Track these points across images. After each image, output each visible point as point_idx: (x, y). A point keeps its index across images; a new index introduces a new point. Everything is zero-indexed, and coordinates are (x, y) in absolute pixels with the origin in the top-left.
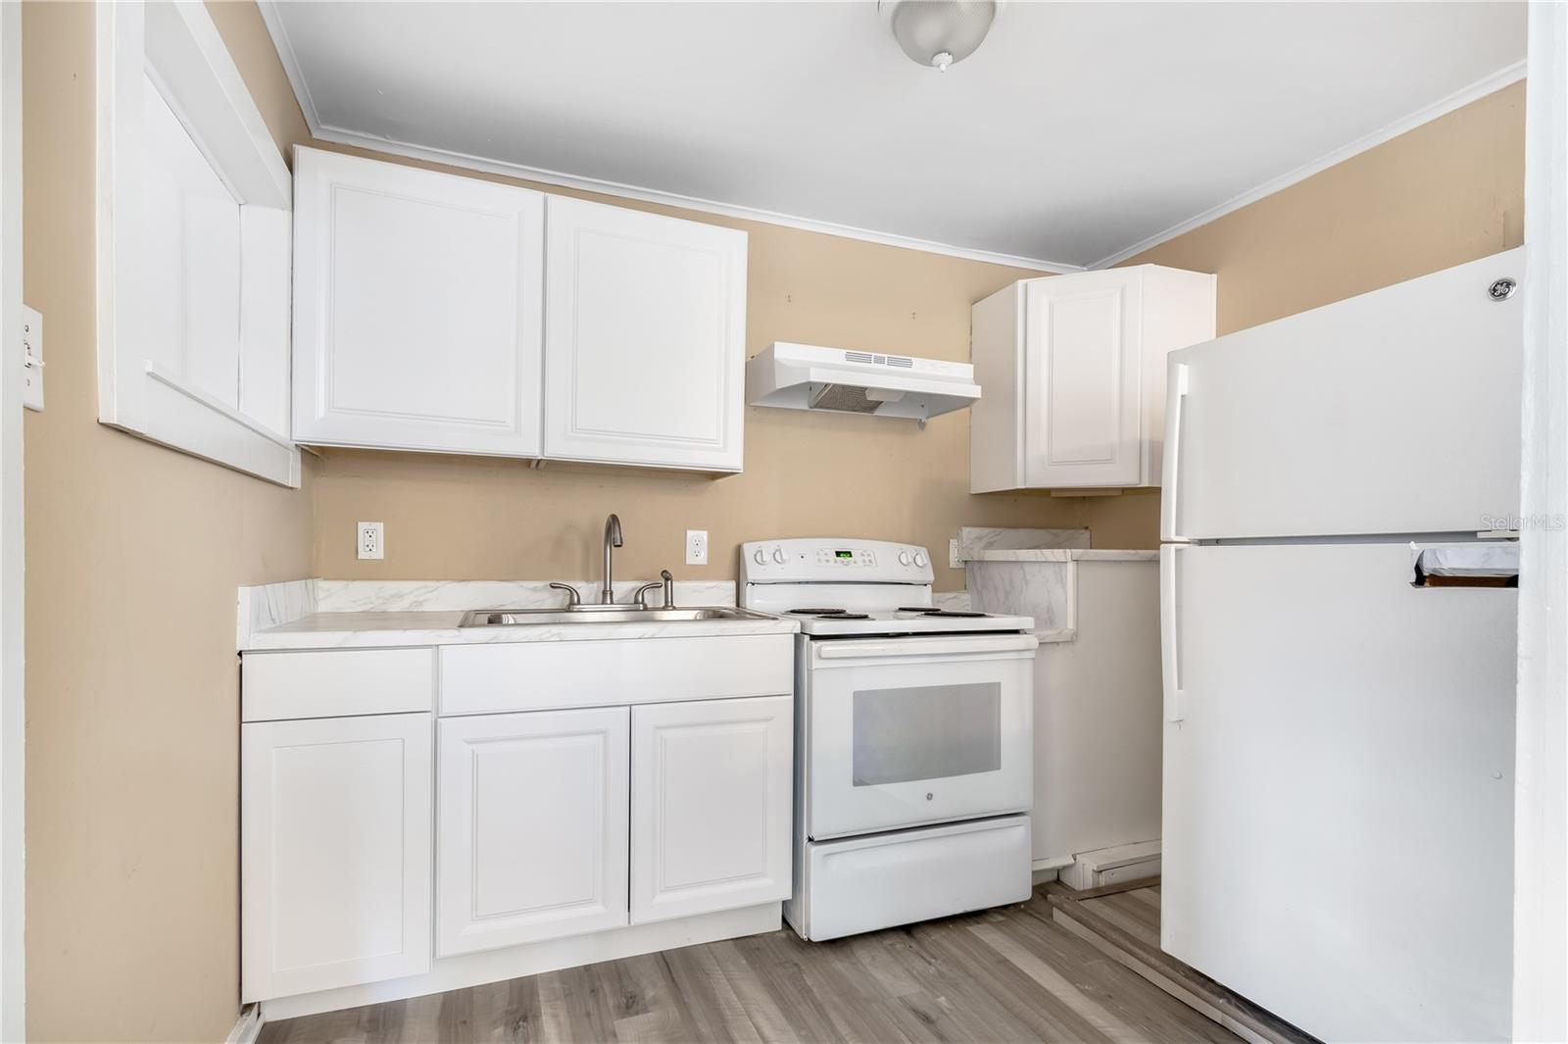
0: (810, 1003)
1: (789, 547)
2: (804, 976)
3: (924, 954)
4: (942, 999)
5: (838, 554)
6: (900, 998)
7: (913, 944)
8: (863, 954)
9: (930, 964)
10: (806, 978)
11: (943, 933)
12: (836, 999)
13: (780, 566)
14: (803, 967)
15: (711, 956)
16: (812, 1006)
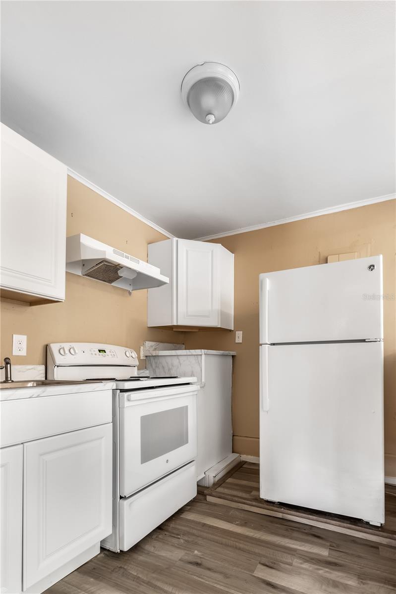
0: (143, 584)
1: (77, 346)
2: (129, 571)
3: (173, 535)
4: (196, 552)
5: (100, 351)
6: (180, 560)
7: (166, 533)
8: (148, 547)
9: (179, 538)
10: (131, 572)
11: (173, 522)
12: (154, 575)
13: (73, 357)
14: (125, 567)
15: (69, 586)
16: (145, 585)
